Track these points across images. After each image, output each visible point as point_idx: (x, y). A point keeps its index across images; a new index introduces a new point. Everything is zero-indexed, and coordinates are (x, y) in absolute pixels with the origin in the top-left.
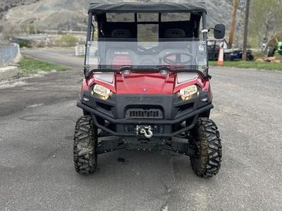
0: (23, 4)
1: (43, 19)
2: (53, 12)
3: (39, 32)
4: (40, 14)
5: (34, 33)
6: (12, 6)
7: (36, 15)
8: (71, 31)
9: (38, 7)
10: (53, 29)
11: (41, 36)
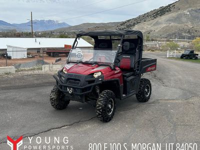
0: (145, 21)
1: (157, 31)
2: (165, 25)
3: (153, 40)
4: (156, 27)
5: (149, 41)
6: (138, 23)
7: (153, 28)
8: (176, 39)
9: (155, 22)
10: (163, 38)
11: (153, 43)
